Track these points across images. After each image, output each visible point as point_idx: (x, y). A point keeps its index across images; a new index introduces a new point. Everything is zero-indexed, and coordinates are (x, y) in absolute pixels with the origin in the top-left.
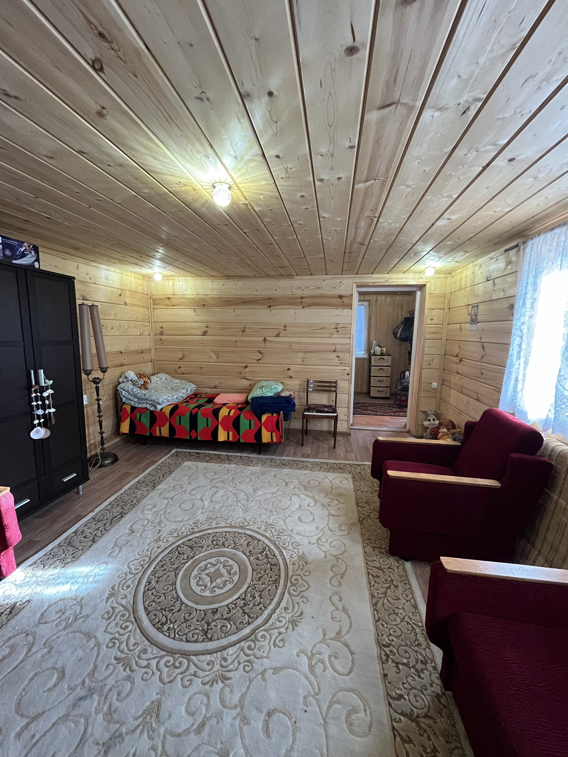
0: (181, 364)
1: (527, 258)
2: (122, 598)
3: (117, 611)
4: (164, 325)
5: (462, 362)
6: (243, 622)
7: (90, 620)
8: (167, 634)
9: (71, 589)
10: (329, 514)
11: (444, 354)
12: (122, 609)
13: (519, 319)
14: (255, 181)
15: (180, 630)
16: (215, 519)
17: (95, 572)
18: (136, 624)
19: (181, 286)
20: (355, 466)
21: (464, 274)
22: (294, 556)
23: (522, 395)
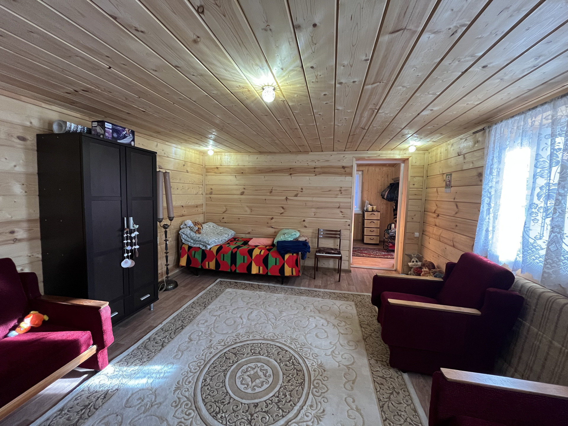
0: (225, 215)
1: (492, 138)
2: (185, 391)
3: (182, 401)
4: (213, 187)
5: (439, 217)
6: (278, 415)
7: (162, 407)
8: (221, 421)
9: (147, 382)
10: (339, 333)
11: (423, 210)
12: (186, 399)
13: (488, 184)
14: (292, 85)
15: (230, 419)
16: (251, 333)
17: (164, 370)
18: (197, 412)
19: (226, 159)
20: (356, 296)
21: (439, 151)
22: (315, 364)
23: (492, 242)
